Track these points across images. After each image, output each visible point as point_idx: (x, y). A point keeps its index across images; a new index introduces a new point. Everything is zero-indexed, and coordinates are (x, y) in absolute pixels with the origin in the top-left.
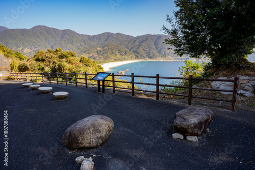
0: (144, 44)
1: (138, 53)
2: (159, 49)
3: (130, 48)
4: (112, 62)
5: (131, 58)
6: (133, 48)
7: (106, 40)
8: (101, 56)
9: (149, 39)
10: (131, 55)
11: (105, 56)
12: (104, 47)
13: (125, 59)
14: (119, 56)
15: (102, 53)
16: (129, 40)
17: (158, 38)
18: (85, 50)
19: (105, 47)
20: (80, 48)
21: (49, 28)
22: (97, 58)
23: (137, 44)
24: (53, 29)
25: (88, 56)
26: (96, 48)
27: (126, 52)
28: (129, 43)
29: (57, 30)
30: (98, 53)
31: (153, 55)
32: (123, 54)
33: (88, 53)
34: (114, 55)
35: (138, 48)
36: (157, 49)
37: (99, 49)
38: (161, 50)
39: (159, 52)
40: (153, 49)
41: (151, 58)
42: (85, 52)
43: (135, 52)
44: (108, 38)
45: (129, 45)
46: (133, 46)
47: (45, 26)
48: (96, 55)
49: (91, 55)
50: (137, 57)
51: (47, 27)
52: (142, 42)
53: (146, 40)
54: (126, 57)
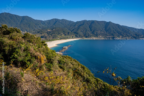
0: (81, 27)
1: (77, 34)
2: (93, 31)
3: (71, 30)
4: (59, 40)
5: (72, 37)
6: (73, 30)
7: (54, 24)
8: (50, 36)
9: (85, 23)
10: (72, 35)
11: (54, 36)
12: (52, 29)
13: (68, 38)
14: (63, 35)
15: (51, 34)
16: (71, 24)
17: (91, 23)
18: (39, 31)
19: (54, 29)
20: (35, 30)
21: (12, 14)
22: (47, 37)
23: (77, 27)
24: (15, 15)
25: (41, 36)
26: (47, 30)
27: (68, 33)
28: (71, 26)
29: (18, 16)
30: (48, 33)
31: (89, 35)
32: (67, 34)
33: (41, 34)
34: (60, 35)
35: (77, 30)
36: (91, 31)
37: (49, 30)
38: (94, 31)
39: (93, 33)
40: (89, 30)
41: (86, 37)
42: (39, 32)
43: (75, 33)
44: (55, 22)
45: (71, 28)
46: (73, 28)
47: (9, 13)
48: (46, 35)
49: (43, 35)
50: (77, 37)
51: (10, 14)
52: (80, 25)
53: (83, 24)
54: (68, 37)
